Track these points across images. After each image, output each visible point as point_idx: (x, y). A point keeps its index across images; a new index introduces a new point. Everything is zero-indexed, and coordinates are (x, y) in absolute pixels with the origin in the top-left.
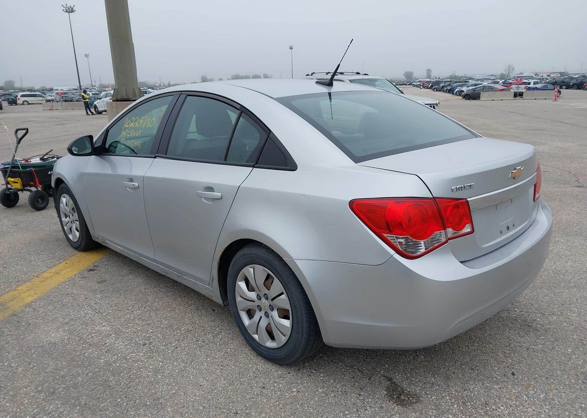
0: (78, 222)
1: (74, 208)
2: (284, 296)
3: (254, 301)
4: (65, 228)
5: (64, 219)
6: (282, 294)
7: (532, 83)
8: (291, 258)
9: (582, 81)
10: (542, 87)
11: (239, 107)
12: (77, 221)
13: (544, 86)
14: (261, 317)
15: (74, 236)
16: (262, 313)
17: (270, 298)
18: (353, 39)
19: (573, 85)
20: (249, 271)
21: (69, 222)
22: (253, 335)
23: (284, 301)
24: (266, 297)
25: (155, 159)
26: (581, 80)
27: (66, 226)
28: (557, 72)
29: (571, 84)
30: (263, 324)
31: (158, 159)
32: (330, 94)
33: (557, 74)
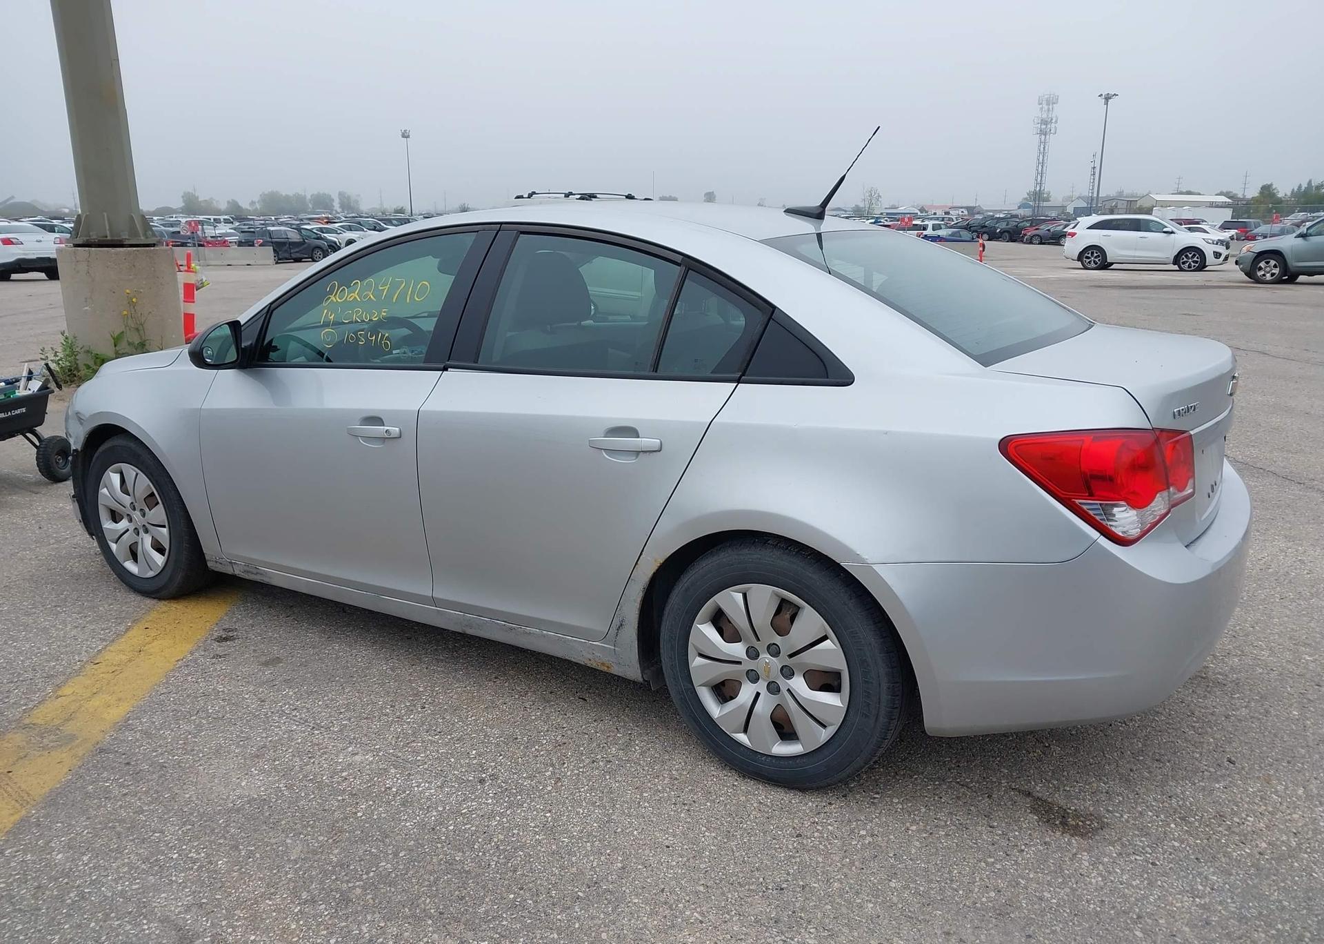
0: (165, 531)
1: (152, 495)
2: (827, 644)
3: (739, 663)
4: (114, 546)
5: (108, 525)
6: (825, 638)
7: (930, 227)
8: (863, 561)
9: (1017, 226)
10: (950, 235)
11: (679, 258)
12: (164, 526)
13: (953, 235)
14: (758, 695)
15: (149, 564)
16: (761, 686)
17: (785, 652)
18: (879, 127)
19: (1002, 232)
20: (731, 600)
21: (128, 530)
22: (734, 734)
23: (830, 653)
24: (774, 650)
25: (445, 372)
26: (1015, 224)
27: (116, 543)
28: (960, 205)
29: (998, 231)
30: (765, 707)
31: (451, 373)
32: (819, 236)
33: (962, 210)
